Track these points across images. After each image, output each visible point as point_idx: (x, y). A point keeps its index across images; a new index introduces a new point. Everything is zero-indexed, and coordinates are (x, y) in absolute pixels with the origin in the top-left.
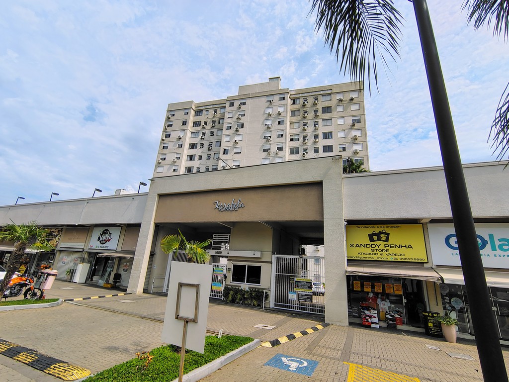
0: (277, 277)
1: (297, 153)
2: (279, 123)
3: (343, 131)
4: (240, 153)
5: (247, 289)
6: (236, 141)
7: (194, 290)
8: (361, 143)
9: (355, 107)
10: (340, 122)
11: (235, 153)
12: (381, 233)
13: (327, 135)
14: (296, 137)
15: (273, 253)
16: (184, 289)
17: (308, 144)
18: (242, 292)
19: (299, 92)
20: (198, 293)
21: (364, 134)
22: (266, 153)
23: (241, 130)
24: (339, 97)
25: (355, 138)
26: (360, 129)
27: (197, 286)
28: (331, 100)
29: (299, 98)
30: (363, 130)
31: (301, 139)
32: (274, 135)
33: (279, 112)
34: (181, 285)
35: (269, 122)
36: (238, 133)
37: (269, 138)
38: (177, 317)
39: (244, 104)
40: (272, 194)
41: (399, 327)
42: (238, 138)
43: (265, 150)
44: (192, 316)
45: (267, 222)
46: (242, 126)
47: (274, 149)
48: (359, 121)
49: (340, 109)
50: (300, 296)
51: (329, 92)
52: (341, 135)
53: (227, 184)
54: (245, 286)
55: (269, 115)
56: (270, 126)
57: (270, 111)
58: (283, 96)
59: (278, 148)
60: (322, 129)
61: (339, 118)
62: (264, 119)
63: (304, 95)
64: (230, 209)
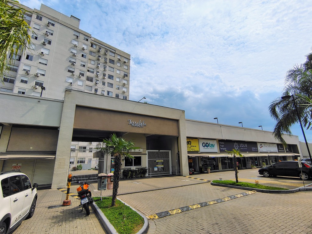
1: (91, 81)
2: (83, 56)
3: (119, 78)
4: (46, 65)
6: (42, 53)
8: (127, 88)
9: (126, 68)
10: (118, 72)
11: (40, 63)
12: (189, 141)
13: (111, 77)
14: (92, 70)
17: (99, 78)
18: (132, 171)
19: (96, 40)
21: (128, 84)
23: (48, 46)
24: (119, 57)
25: (124, 84)
26: (127, 80)
28: (114, 57)
29: (96, 45)
31: (95, 73)
32: (78, 64)
33: (84, 48)
35: (74, 52)
36: (45, 47)
37: (74, 64)
42: (45, 52)
43: (69, 71)
46: (50, 43)
47: (77, 73)
48: (127, 76)
49: (118, 64)
51: (114, 51)
52: (118, 80)
54: (133, 168)
55: (75, 46)
56: (76, 55)
57: (75, 43)
58: (87, 38)
59: (80, 74)
60: (107, 73)
61: (118, 69)
62: (71, 47)
63: (100, 45)
64: (138, 125)
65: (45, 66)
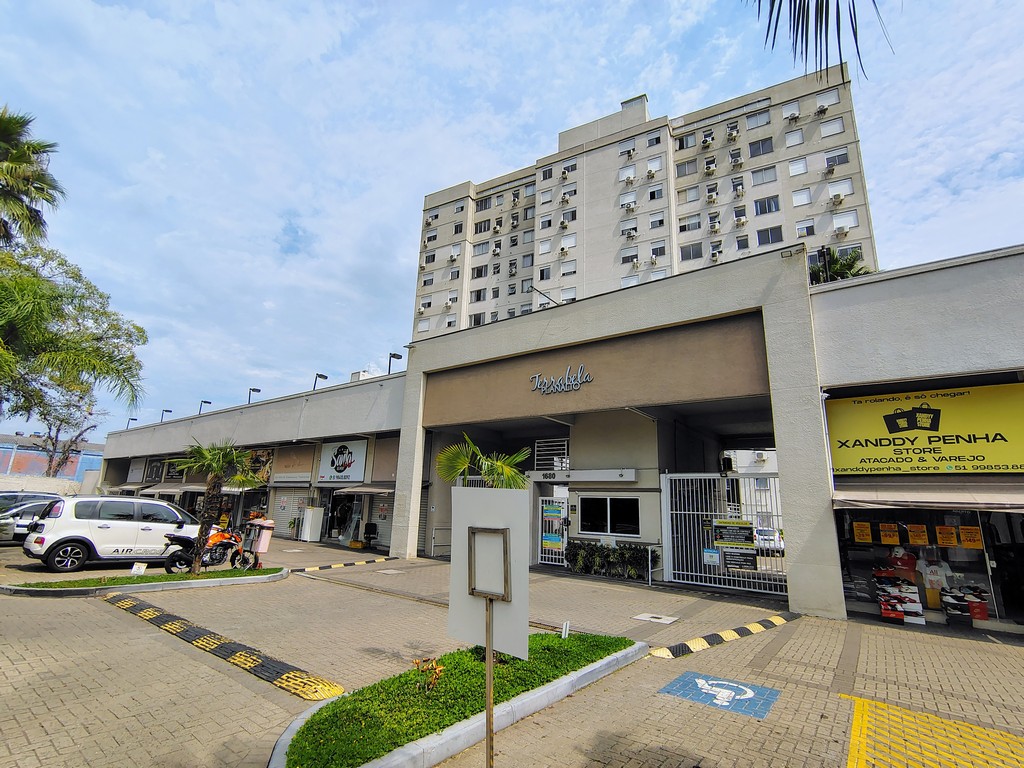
0: (674, 519)
1: (698, 254)
2: (653, 196)
3: (805, 188)
4: (575, 272)
5: (613, 545)
6: (563, 249)
7: (498, 540)
8: (852, 209)
9: (835, 127)
10: (797, 169)
11: (564, 275)
12: (916, 410)
13: (765, 206)
14: (694, 221)
15: (662, 471)
16: (479, 539)
17: (722, 232)
18: (604, 552)
19: (691, 120)
20: (505, 543)
21: (859, 188)
22: (629, 266)
23: (571, 225)
24: (788, 112)
25: (837, 201)
26: (848, 178)
27: (503, 533)
28: (768, 123)
29: (692, 133)
30: (857, 179)
31: (706, 224)
32: (644, 224)
33: (650, 172)
34: (473, 532)
35: (629, 199)
36: (567, 232)
37: (633, 233)
38: (473, 592)
39: (574, 168)
40: (648, 348)
41: (978, 623)
42: (566, 243)
43: (626, 260)
44: (499, 589)
45: (644, 409)
46: (574, 216)
47: (645, 254)
48: (844, 159)
49: (794, 139)
50: (728, 558)
51: (765, 104)
52: (801, 199)
53: (554, 337)
54: (608, 539)
55: (629, 182)
56: (633, 206)
57: (629, 173)
58: (655, 136)
59: (655, 252)
60: (752, 194)
61: (793, 160)
62: (618, 193)
63: (702, 124)
64: (563, 387)
65: (574, 276)
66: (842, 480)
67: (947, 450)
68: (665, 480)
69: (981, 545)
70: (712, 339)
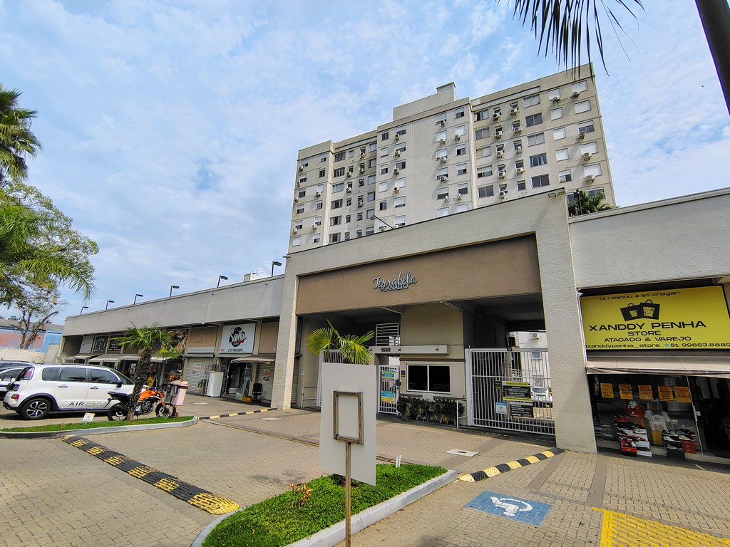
0: (475, 381)
1: (491, 193)
2: (459, 153)
3: (565, 148)
4: (404, 205)
5: (432, 399)
6: (396, 189)
7: (355, 401)
8: (597, 164)
9: (585, 107)
10: (558, 135)
11: (396, 206)
12: (643, 305)
13: (537, 160)
14: (488, 170)
15: (466, 347)
16: (341, 400)
17: (507, 178)
18: (424, 404)
19: (486, 100)
20: (360, 404)
21: (602, 149)
22: (442, 201)
23: (402, 172)
24: (552, 96)
25: (586, 158)
26: (594, 142)
27: (358, 395)
28: (539, 103)
29: (486, 110)
30: (600, 142)
31: (496, 172)
32: (452, 172)
33: (457, 136)
34: (337, 394)
35: (442, 154)
36: (399, 177)
37: (445, 178)
38: (336, 437)
39: (404, 132)
40: (456, 259)
41: (689, 456)
42: (398, 185)
43: (440, 197)
44: (355, 435)
45: (454, 302)
46: (403, 165)
47: (453, 192)
48: (591, 129)
49: (556, 115)
50: (513, 409)
51: (536, 91)
52: (562, 156)
53: (390, 251)
54: (428, 395)
55: (442, 143)
56: (445, 159)
57: (443, 137)
58: (461, 111)
59: (460, 191)
60: (528, 152)
61: (555, 129)
62: (435, 150)
63: (493, 103)
64: (396, 287)
65: (404, 208)
66: (592, 353)
67: (665, 333)
68: (468, 353)
69: (689, 400)
70: (501, 254)
